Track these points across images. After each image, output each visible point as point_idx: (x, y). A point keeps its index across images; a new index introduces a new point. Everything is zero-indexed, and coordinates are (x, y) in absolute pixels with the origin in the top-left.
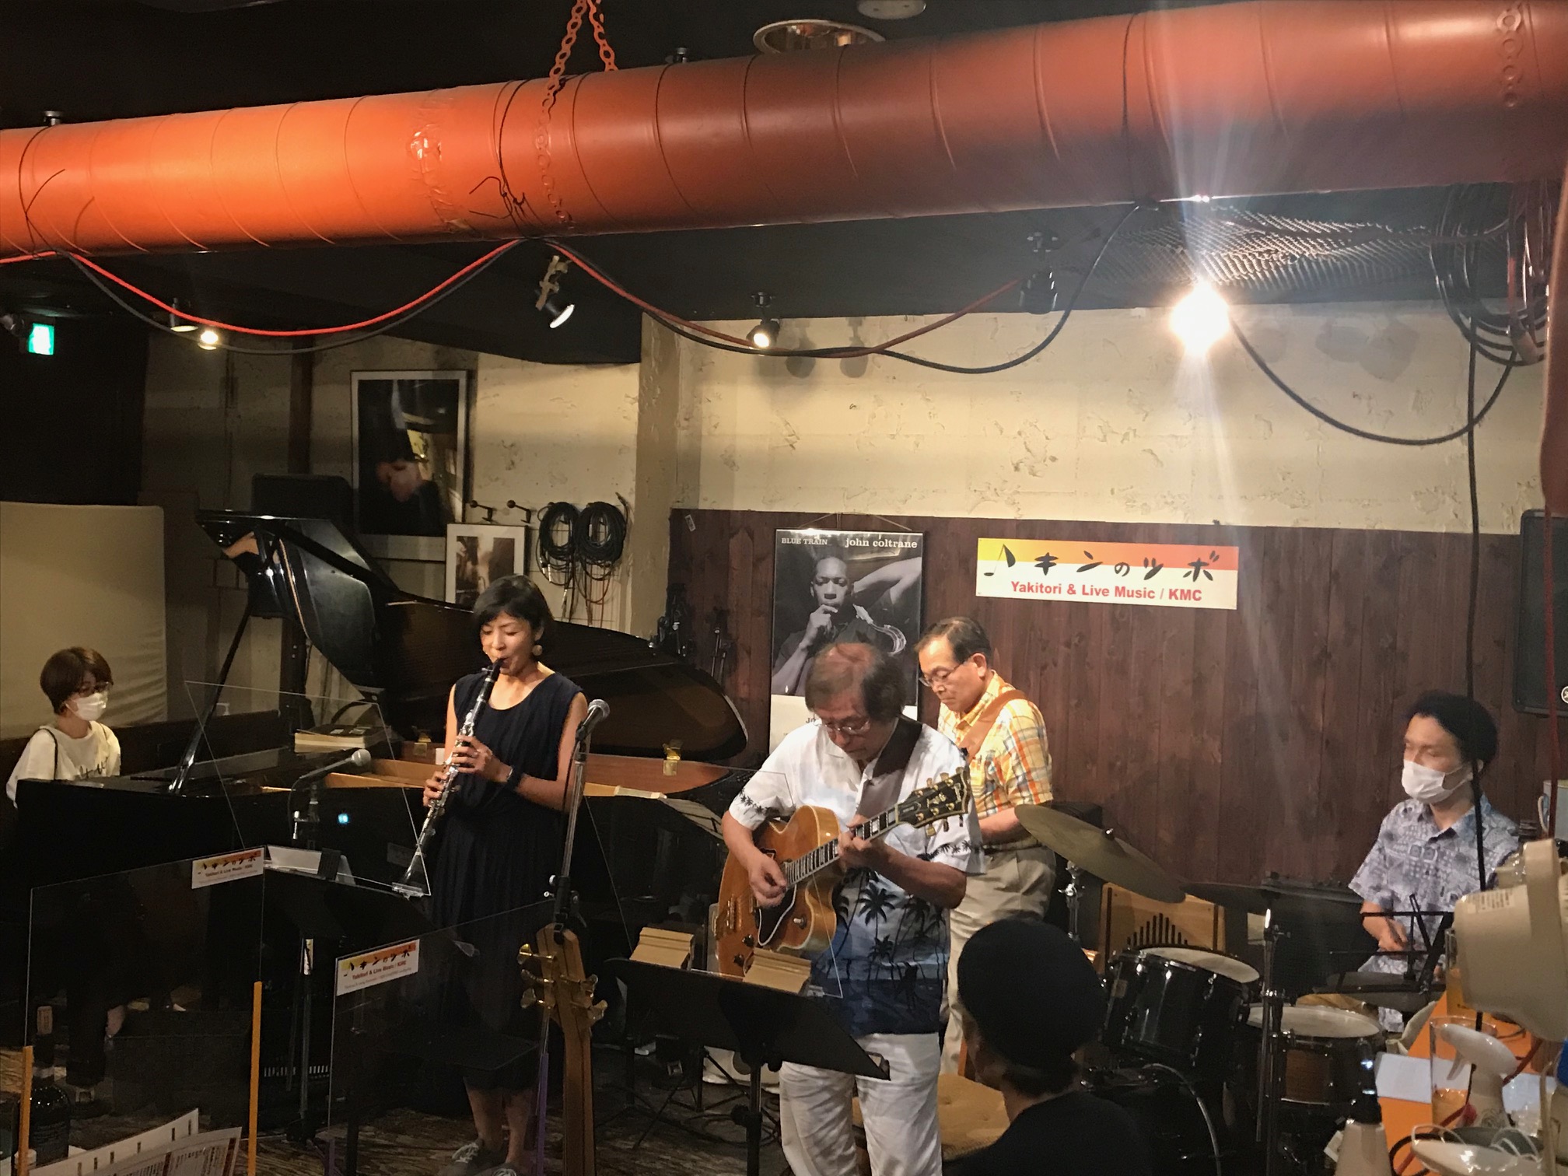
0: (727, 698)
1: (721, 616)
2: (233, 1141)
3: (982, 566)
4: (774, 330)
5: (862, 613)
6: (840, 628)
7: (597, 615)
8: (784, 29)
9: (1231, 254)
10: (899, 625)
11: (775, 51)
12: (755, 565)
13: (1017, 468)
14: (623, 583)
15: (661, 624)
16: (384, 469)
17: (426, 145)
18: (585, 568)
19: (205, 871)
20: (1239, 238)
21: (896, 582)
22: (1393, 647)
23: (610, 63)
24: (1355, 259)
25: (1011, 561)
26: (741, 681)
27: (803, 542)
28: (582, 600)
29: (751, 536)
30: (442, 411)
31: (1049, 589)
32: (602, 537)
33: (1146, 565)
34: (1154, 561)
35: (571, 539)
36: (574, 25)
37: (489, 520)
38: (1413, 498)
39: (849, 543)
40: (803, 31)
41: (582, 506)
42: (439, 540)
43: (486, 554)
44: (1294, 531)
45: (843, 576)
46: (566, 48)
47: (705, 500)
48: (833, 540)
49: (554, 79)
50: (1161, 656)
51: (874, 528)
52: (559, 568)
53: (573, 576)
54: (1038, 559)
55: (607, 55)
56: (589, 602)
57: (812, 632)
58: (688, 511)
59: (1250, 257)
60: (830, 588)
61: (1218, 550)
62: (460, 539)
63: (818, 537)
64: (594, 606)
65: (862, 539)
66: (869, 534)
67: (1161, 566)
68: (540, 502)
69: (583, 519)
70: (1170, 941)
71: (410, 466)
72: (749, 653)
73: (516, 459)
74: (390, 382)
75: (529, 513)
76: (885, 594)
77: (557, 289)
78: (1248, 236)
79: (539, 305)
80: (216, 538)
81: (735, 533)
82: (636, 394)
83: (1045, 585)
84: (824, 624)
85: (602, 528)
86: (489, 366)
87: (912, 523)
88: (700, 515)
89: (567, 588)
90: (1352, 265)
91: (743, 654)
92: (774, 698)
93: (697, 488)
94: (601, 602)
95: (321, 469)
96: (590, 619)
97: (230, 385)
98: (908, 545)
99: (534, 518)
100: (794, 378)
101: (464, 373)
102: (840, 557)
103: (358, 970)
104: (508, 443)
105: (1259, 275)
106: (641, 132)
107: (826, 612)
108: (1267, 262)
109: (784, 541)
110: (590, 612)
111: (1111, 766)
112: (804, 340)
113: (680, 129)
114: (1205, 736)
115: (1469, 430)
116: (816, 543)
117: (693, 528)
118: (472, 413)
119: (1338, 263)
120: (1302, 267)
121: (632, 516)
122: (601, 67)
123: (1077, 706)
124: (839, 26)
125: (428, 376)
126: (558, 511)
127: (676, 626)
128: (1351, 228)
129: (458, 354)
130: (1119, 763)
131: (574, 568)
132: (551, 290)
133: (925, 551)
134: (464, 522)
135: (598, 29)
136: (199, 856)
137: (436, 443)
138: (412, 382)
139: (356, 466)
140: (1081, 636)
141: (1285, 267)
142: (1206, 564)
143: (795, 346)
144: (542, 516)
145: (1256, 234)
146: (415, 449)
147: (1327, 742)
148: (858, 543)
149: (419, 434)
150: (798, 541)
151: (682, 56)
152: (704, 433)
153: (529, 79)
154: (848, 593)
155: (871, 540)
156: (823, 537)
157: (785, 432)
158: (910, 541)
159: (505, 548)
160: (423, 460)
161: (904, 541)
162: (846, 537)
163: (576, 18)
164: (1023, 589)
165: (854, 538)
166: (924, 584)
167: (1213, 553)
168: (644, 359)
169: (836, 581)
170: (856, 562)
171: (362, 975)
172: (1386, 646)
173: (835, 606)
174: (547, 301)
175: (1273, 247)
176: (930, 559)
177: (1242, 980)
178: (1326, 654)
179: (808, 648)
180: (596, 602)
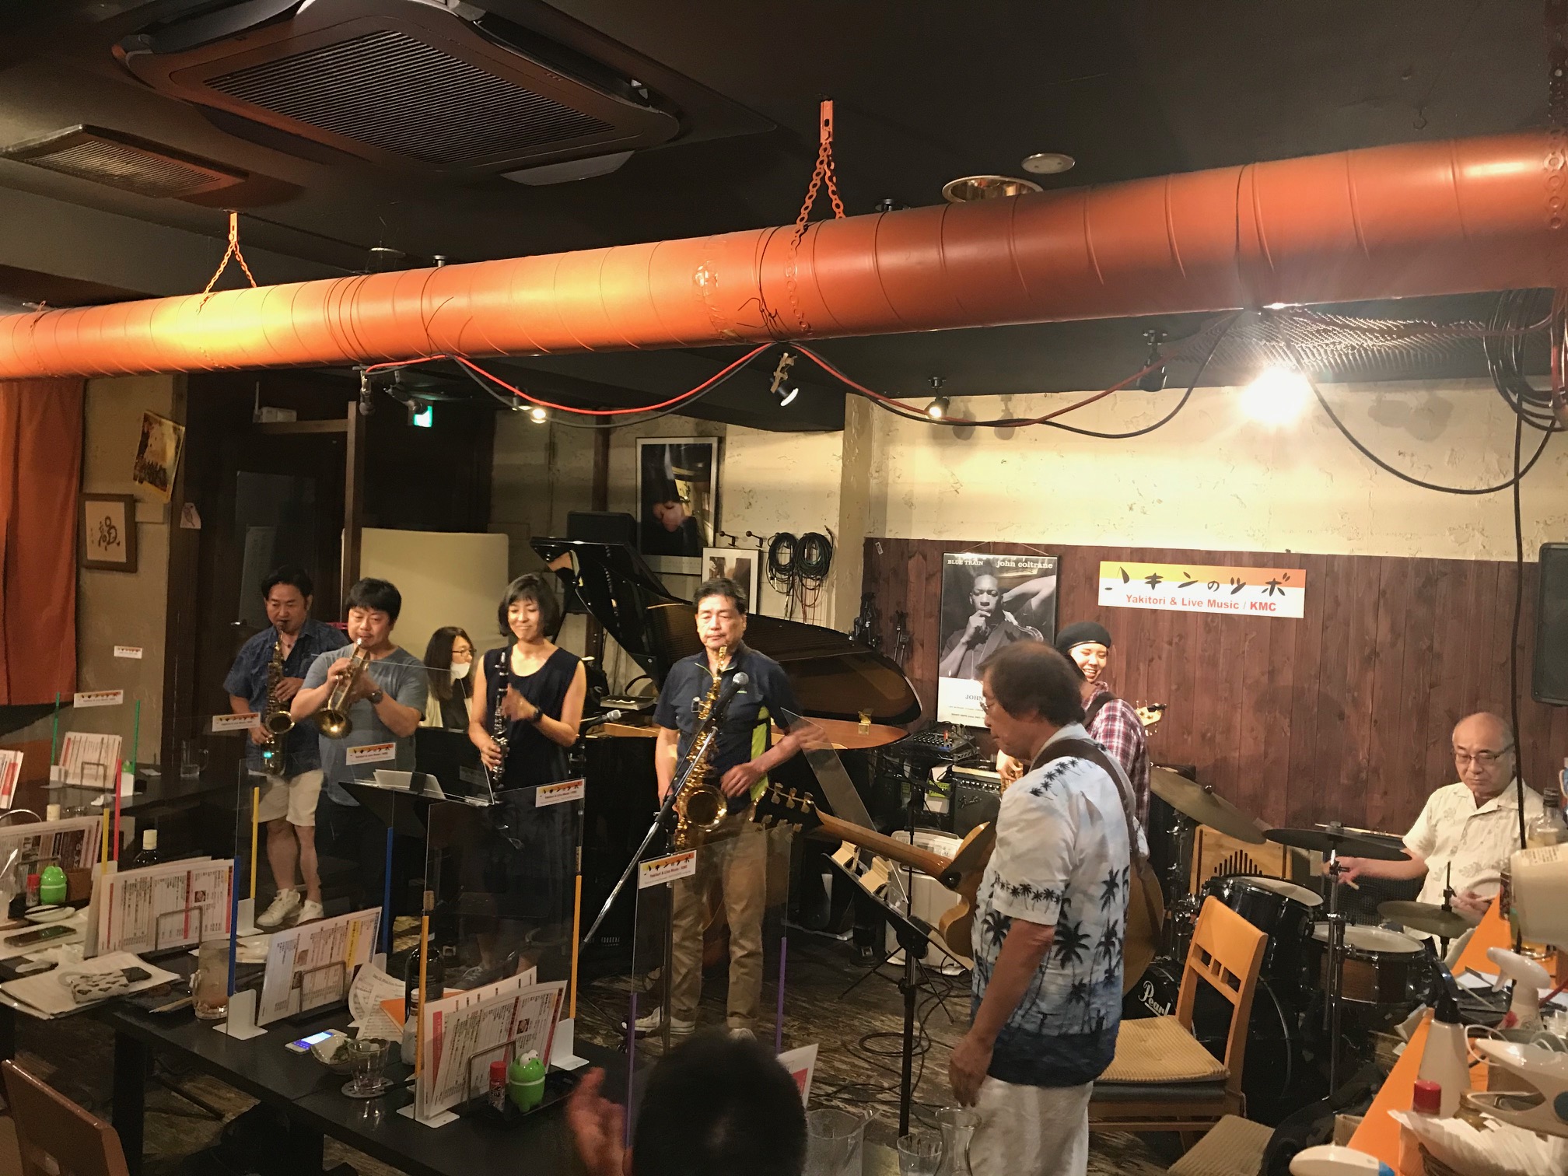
0: (906, 678)
1: (901, 617)
2: (561, 990)
3: (1103, 582)
4: (945, 405)
5: (1009, 617)
6: (992, 628)
7: (810, 614)
8: (965, 183)
9: (1304, 345)
10: (1038, 626)
11: (960, 201)
12: (927, 579)
13: (1131, 509)
14: (829, 592)
15: (856, 623)
16: (659, 508)
17: (707, 276)
18: (801, 581)
19: (545, 795)
20: (1312, 333)
21: (1034, 595)
22: (1430, 648)
23: (839, 212)
24: (1405, 349)
25: (1126, 579)
26: (916, 665)
27: (964, 563)
28: (799, 604)
29: (925, 558)
30: (700, 465)
31: (1156, 601)
32: (814, 559)
33: (1232, 582)
34: (1238, 581)
35: (791, 560)
36: (815, 185)
37: (733, 545)
38: (1447, 533)
39: (999, 564)
40: (980, 184)
41: (799, 536)
42: (698, 559)
43: (731, 570)
44: (1350, 558)
45: (994, 589)
46: (809, 203)
47: (891, 531)
48: (988, 563)
49: (800, 225)
50: (1244, 652)
51: (1019, 553)
52: (782, 581)
53: (793, 586)
54: (1147, 578)
55: (838, 206)
56: (804, 605)
57: (970, 631)
58: (877, 540)
59: (1319, 348)
60: (985, 598)
61: (1289, 572)
62: (712, 559)
63: (976, 560)
64: (807, 608)
65: (1009, 561)
66: (1014, 558)
67: (1244, 584)
68: (770, 533)
69: (801, 545)
70: (1248, 872)
71: (677, 505)
72: (922, 645)
73: (751, 501)
74: (664, 446)
75: (761, 540)
76: (1028, 602)
77: (786, 377)
78: (1318, 331)
79: (773, 390)
80: (544, 557)
81: (914, 556)
82: (841, 454)
83: (1153, 598)
84: (980, 625)
85: (814, 551)
86: (734, 433)
87: (1049, 549)
88: (886, 542)
89: (788, 595)
90: (1401, 352)
91: (917, 645)
92: (941, 679)
93: (884, 522)
94: (813, 606)
95: (614, 508)
96: (805, 619)
97: (552, 448)
98: (1046, 566)
99: (765, 544)
100: (959, 440)
101: (716, 439)
102: (992, 574)
103: (654, 871)
104: (747, 490)
105: (1326, 361)
106: (864, 262)
107: (982, 616)
108: (1332, 350)
109: (950, 562)
110: (805, 613)
111: (1203, 736)
112: (967, 413)
113: (894, 260)
114: (1278, 715)
115: (1515, 482)
116: (974, 563)
117: (881, 552)
118: (721, 467)
119: (1390, 351)
120: (1360, 355)
121: (836, 543)
122: (833, 215)
123: (1177, 690)
124: (1007, 180)
125: (691, 441)
126: (782, 538)
127: (867, 625)
128: (1404, 325)
129: (712, 425)
130: (1209, 734)
131: (793, 580)
132: (782, 378)
133: (1059, 571)
134: (714, 546)
135: (832, 188)
136: (541, 783)
137: (696, 489)
138: (679, 446)
139: (639, 506)
140: (1181, 637)
141: (1347, 355)
142: (1280, 583)
143: (960, 416)
144: (771, 542)
145: (1324, 330)
146: (681, 493)
147: (1376, 722)
148: (1007, 564)
149: (684, 482)
150: (960, 563)
151: (888, 205)
152: (890, 481)
153: (781, 225)
154: (998, 602)
155: (1017, 562)
156: (980, 560)
157: (952, 481)
158: (1048, 562)
159: (743, 565)
160: (687, 502)
161: (1042, 563)
162: (997, 560)
163: (816, 180)
164: (1136, 600)
165: (1004, 561)
166: (1057, 598)
167: (1286, 574)
168: (847, 428)
169: (989, 592)
170: (1005, 578)
171: (657, 875)
172: (1424, 647)
173: (988, 611)
174: (779, 386)
175: (1337, 340)
176: (1063, 577)
177: (1309, 904)
178: (1377, 654)
179: (968, 643)
180: (809, 606)
